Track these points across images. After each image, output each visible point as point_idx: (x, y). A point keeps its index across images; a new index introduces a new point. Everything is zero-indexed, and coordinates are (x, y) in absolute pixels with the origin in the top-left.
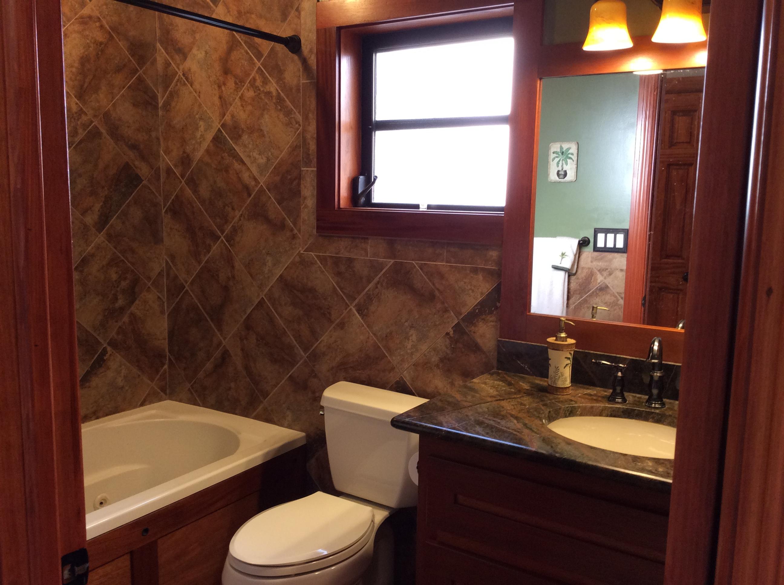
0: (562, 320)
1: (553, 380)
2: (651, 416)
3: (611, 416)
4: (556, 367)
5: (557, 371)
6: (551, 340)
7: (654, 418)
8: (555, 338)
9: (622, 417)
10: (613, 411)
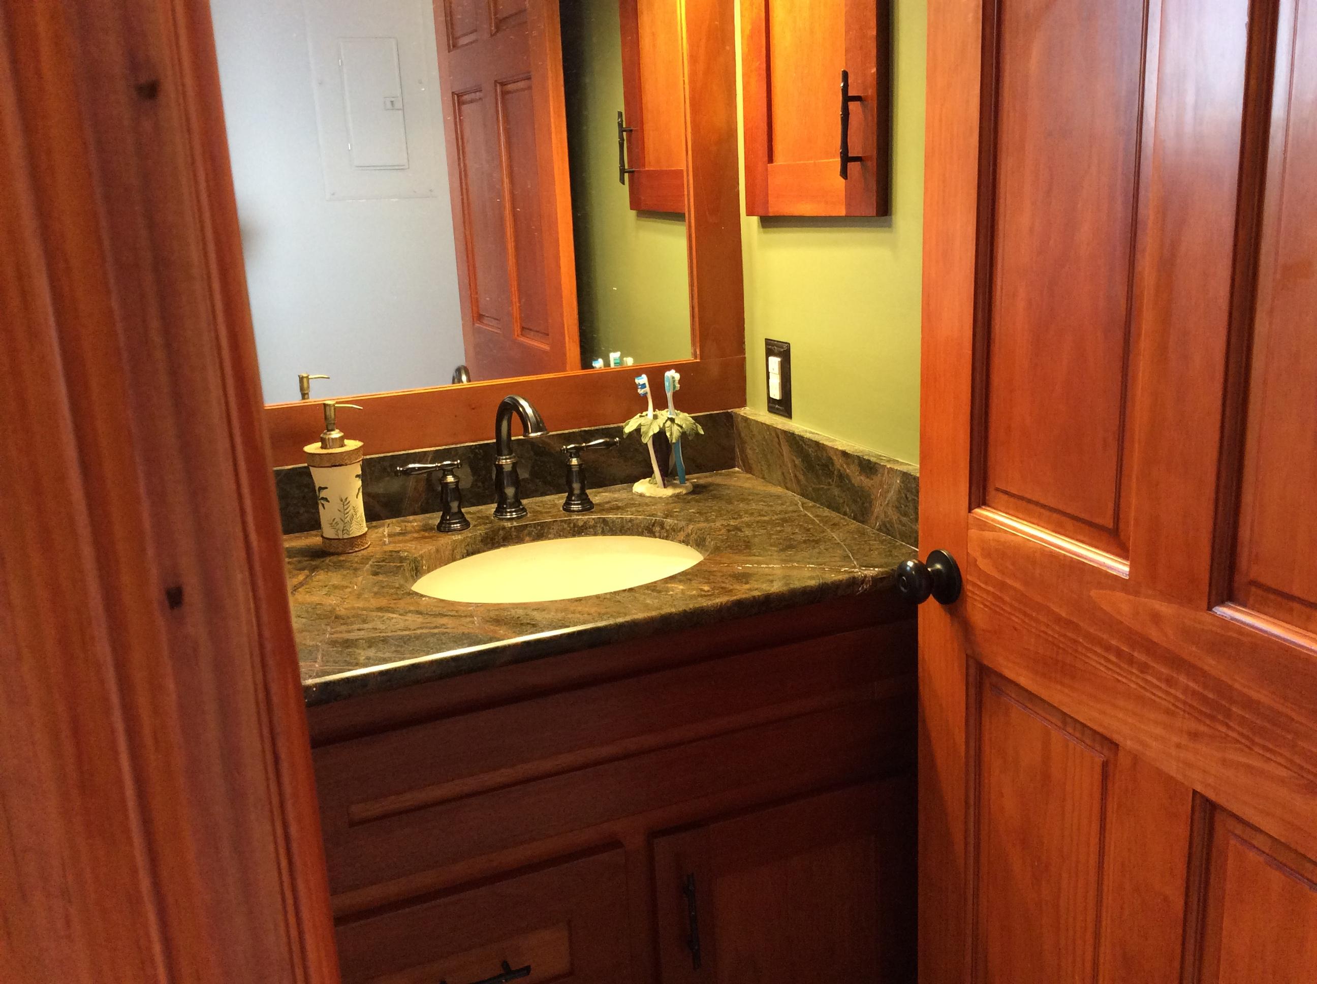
0: (329, 405)
1: (341, 526)
2: (526, 532)
3: (469, 554)
4: (342, 500)
5: (346, 507)
6: (313, 448)
7: (531, 534)
8: (319, 444)
9: (484, 551)
10: (468, 545)
